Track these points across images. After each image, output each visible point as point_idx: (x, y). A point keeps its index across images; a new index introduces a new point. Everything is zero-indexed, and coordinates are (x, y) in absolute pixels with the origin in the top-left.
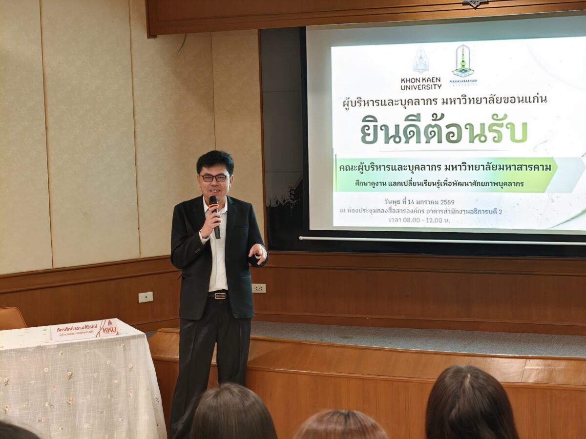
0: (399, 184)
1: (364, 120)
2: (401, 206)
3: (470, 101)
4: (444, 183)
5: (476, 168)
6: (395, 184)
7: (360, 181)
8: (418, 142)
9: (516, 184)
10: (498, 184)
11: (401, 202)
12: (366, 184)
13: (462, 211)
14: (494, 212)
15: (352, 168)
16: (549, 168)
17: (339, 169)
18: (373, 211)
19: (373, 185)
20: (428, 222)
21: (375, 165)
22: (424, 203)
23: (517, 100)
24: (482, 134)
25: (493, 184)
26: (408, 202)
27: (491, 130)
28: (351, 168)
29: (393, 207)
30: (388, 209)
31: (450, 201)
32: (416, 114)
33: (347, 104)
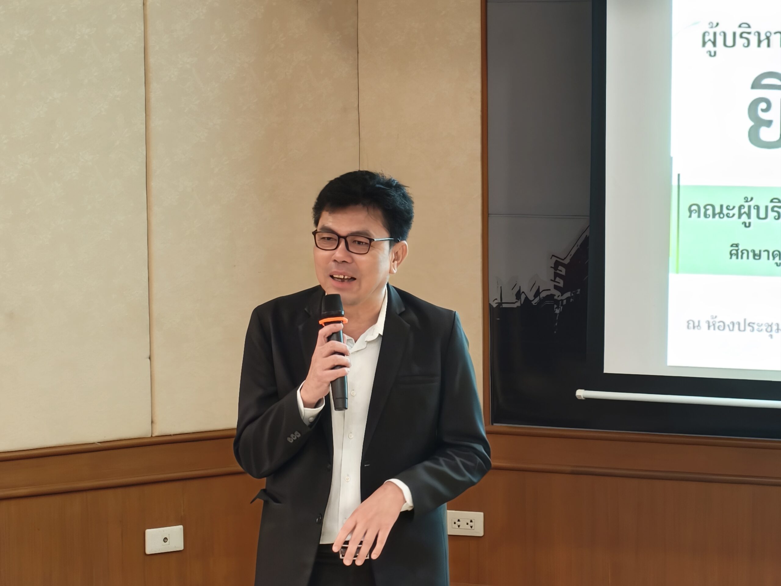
1: (756, 84)
7: (741, 248)
12: (757, 256)
15: (721, 212)
17: (688, 214)
18: (775, 328)
28: (718, 210)
33: (712, 40)
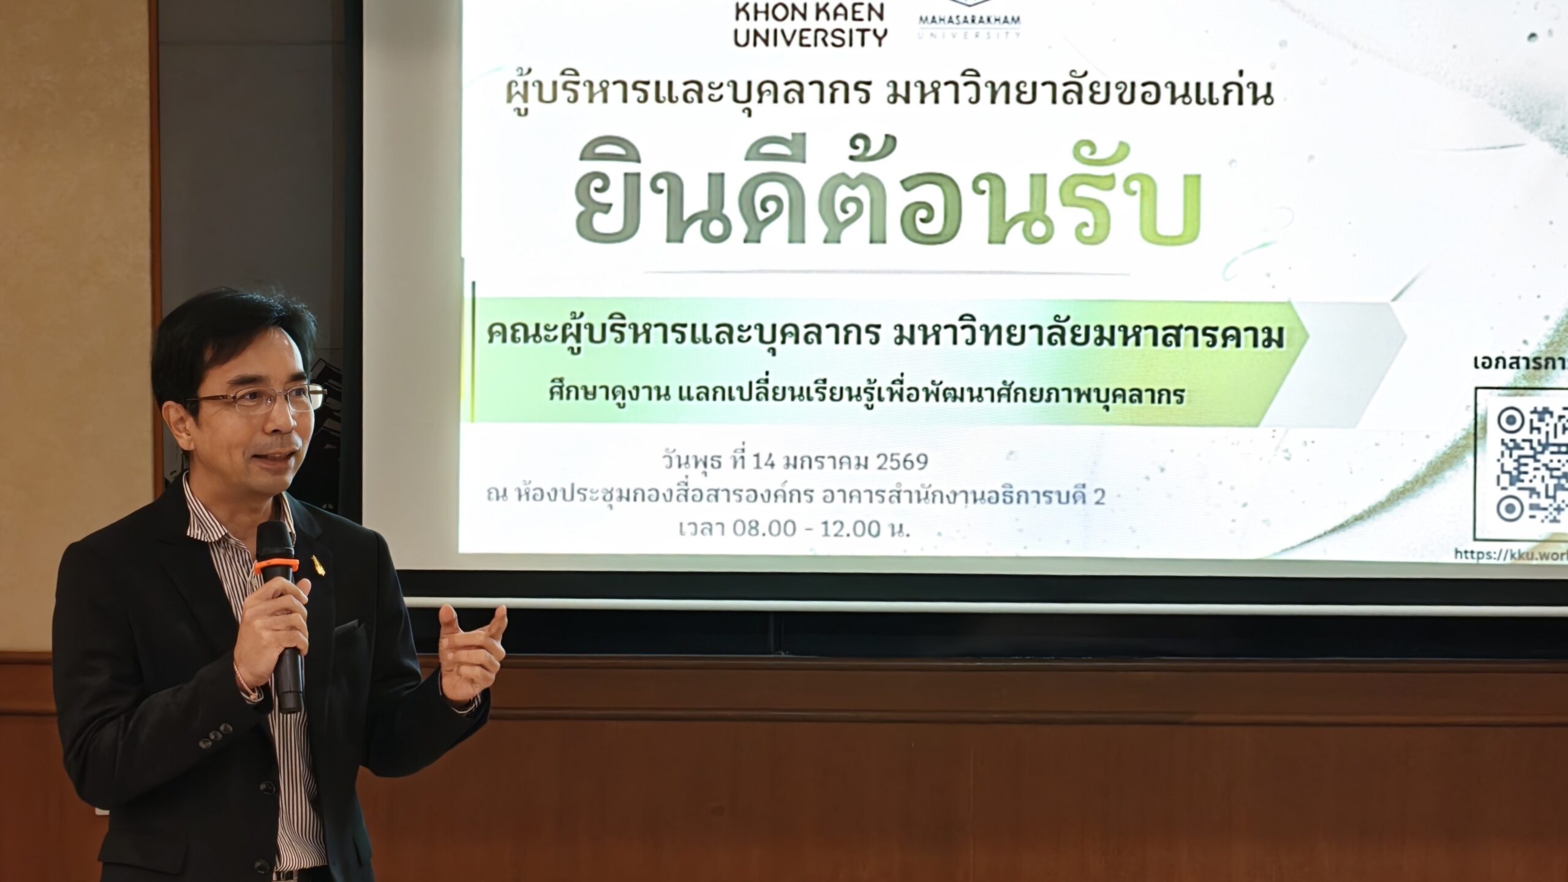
0: (719, 395)
1: (588, 153)
2: (724, 477)
3: (994, 94)
4: (890, 389)
5: (1013, 335)
6: (704, 394)
7: (566, 384)
8: (797, 235)
9: (1158, 396)
10: (1094, 395)
11: (727, 462)
12: (590, 394)
13: (955, 495)
14: (1078, 496)
15: (537, 333)
16: (1274, 339)
17: (488, 337)
18: (616, 494)
19: (619, 399)
20: (826, 535)
21: (627, 322)
22: (815, 464)
23: (1166, 93)
24: (1037, 212)
25: (1074, 395)
26: (751, 461)
27: (1069, 199)
28: (532, 331)
29: (696, 479)
30: (675, 488)
31: (913, 458)
32: (789, 137)
33: (522, 91)
